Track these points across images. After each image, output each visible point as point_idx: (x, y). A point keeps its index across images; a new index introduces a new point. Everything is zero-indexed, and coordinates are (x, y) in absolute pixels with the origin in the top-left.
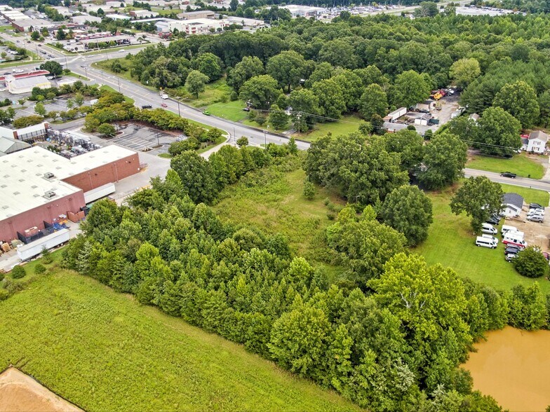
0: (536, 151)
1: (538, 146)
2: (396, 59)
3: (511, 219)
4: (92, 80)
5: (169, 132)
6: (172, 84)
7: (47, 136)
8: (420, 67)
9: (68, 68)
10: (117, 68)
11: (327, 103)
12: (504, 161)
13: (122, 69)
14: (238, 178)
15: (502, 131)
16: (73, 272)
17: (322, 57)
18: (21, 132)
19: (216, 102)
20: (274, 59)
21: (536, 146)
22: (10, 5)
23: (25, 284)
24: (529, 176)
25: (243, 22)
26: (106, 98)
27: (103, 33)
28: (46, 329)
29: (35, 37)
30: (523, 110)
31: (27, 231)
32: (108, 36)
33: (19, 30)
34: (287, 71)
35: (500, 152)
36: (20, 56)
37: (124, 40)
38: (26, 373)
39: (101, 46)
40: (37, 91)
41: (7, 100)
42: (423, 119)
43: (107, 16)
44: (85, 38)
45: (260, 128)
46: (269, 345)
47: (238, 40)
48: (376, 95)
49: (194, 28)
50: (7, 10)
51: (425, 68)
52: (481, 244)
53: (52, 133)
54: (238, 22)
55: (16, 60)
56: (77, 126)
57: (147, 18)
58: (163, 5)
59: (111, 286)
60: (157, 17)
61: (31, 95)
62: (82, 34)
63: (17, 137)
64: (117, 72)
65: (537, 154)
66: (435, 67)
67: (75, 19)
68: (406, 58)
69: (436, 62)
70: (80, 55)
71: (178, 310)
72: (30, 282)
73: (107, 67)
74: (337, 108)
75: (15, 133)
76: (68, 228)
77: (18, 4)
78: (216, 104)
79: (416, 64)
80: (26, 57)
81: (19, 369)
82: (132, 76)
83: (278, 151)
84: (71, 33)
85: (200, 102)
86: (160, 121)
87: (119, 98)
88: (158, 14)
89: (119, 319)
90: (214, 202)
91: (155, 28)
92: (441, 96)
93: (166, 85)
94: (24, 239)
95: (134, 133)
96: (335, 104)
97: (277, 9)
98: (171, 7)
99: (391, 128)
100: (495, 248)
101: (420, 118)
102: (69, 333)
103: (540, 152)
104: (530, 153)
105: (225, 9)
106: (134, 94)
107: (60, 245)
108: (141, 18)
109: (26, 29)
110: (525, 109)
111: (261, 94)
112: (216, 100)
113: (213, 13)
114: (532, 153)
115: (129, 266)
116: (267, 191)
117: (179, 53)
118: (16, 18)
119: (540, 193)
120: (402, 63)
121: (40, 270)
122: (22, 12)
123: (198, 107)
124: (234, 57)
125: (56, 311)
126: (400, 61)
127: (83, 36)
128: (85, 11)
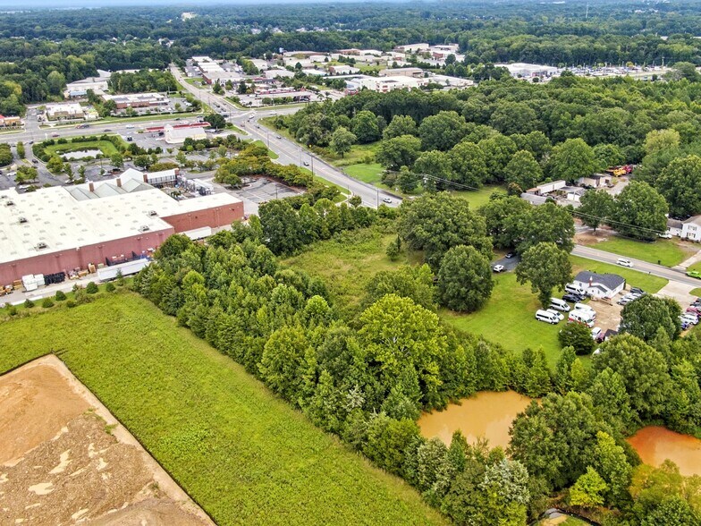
0: (691, 237)
1: (694, 232)
2: (581, 126)
3: (598, 301)
4: (250, 134)
5: (294, 189)
6: (321, 143)
7: (176, 182)
8: (610, 137)
9: (232, 122)
10: (279, 124)
11: (463, 168)
12: (642, 244)
13: (284, 126)
14: (332, 233)
15: (639, 209)
16: (137, 294)
18: (151, 176)
19: (359, 163)
20: (428, 120)
21: (691, 231)
22: (210, 57)
23: (93, 299)
24: (659, 262)
25: (447, 81)
26: (247, 150)
27: (287, 88)
28: (92, 332)
29: (217, 90)
30: (690, 189)
31: (114, 257)
32: (290, 91)
33: (206, 82)
34: (439, 134)
35: (637, 234)
36: (192, 109)
37: (305, 97)
38: (60, 359)
39: (276, 101)
40: (189, 141)
41: (158, 148)
43: (304, 71)
44: (265, 93)
45: (389, 191)
46: (258, 365)
48: (523, 162)
49: (386, 87)
50: (205, 61)
52: (542, 318)
53: (180, 180)
54: (443, 81)
55: (188, 112)
56: (210, 177)
57: (344, 74)
58: (371, 61)
59: (159, 307)
60: (356, 73)
61: (183, 145)
62: (265, 88)
63: (146, 181)
64: (278, 128)
65: (692, 241)
66: (630, 139)
67: (267, 72)
68: (594, 125)
70: (253, 110)
71: (203, 332)
72: (99, 297)
73: (271, 123)
74: (477, 175)
75: (145, 177)
77: (220, 56)
78: (358, 165)
79: (607, 134)
80: (199, 109)
81: (57, 356)
82: (290, 133)
83: (387, 213)
84: (254, 87)
85: (341, 162)
86: (287, 176)
87: (263, 152)
88: (358, 70)
89: (154, 334)
90: (294, 253)
91: (345, 85)
92: (624, 172)
93: (315, 144)
94: (108, 263)
95: (261, 186)
97: (492, 67)
98: (378, 64)
100: (555, 323)
101: (572, 193)
102: (108, 337)
103: (696, 239)
104: (683, 240)
105: (438, 67)
106: (282, 150)
108: (338, 74)
109: (213, 81)
110: (693, 188)
112: (359, 160)
113: (420, 70)
114: (686, 239)
115: (176, 290)
117: (343, 111)
118: (209, 70)
119: (659, 280)
120: (587, 131)
121: (111, 288)
122: (221, 64)
123: (339, 166)
125: (106, 320)
126: (585, 129)
127: (263, 90)
128: (284, 65)
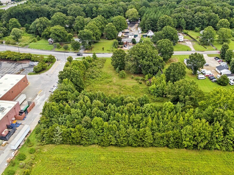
0: (180, 40)
17: (70, 14)
19: (30, 42)
31: (3, 133)
42: (132, 35)
45: (67, 51)
46: (184, 142)
47: (23, 10)
48: (112, 28)
51: (114, 14)
59: (82, 144)
69: (118, 11)
71: (128, 143)
76: (21, 124)
78: (31, 44)
85: (23, 44)
89: (103, 158)
94: (4, 139)
96: (98, 35)
99: (125, 41)
100: (205, 78)
101: (131, 35)
103: (182, 41)
107: (27, 134)
111: (61, 35)
114: (180, 42)
115: (90, 131)
116: (103, 79)
124: (22, 19)
